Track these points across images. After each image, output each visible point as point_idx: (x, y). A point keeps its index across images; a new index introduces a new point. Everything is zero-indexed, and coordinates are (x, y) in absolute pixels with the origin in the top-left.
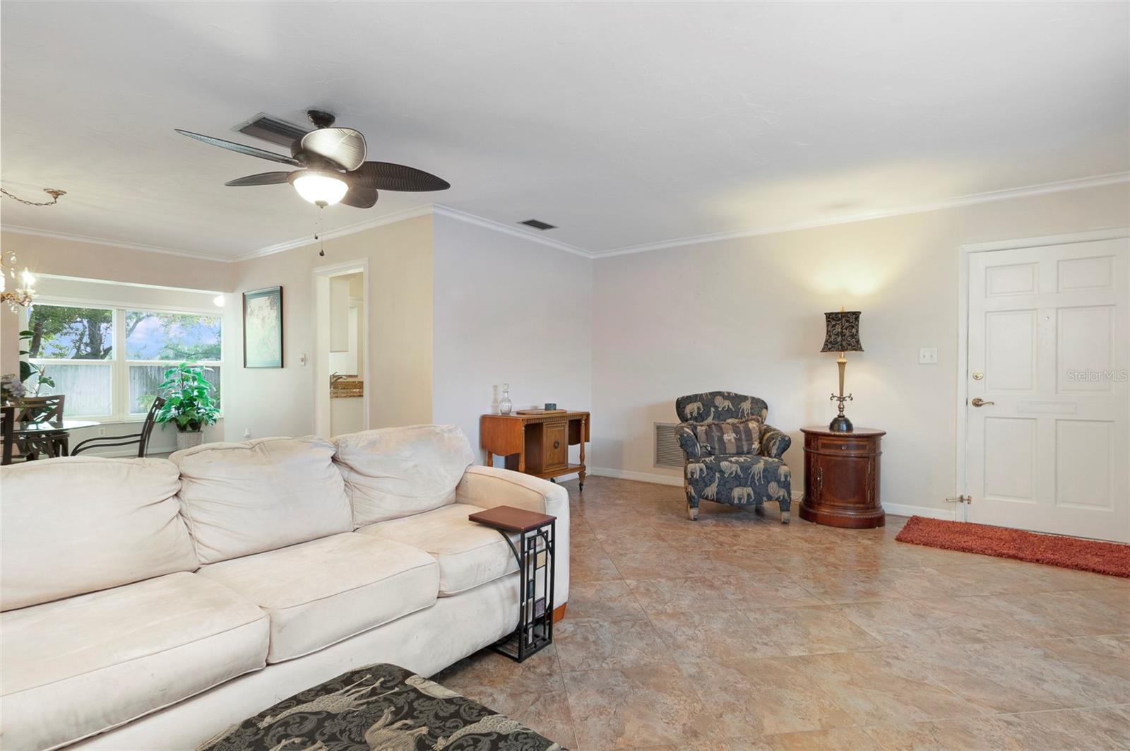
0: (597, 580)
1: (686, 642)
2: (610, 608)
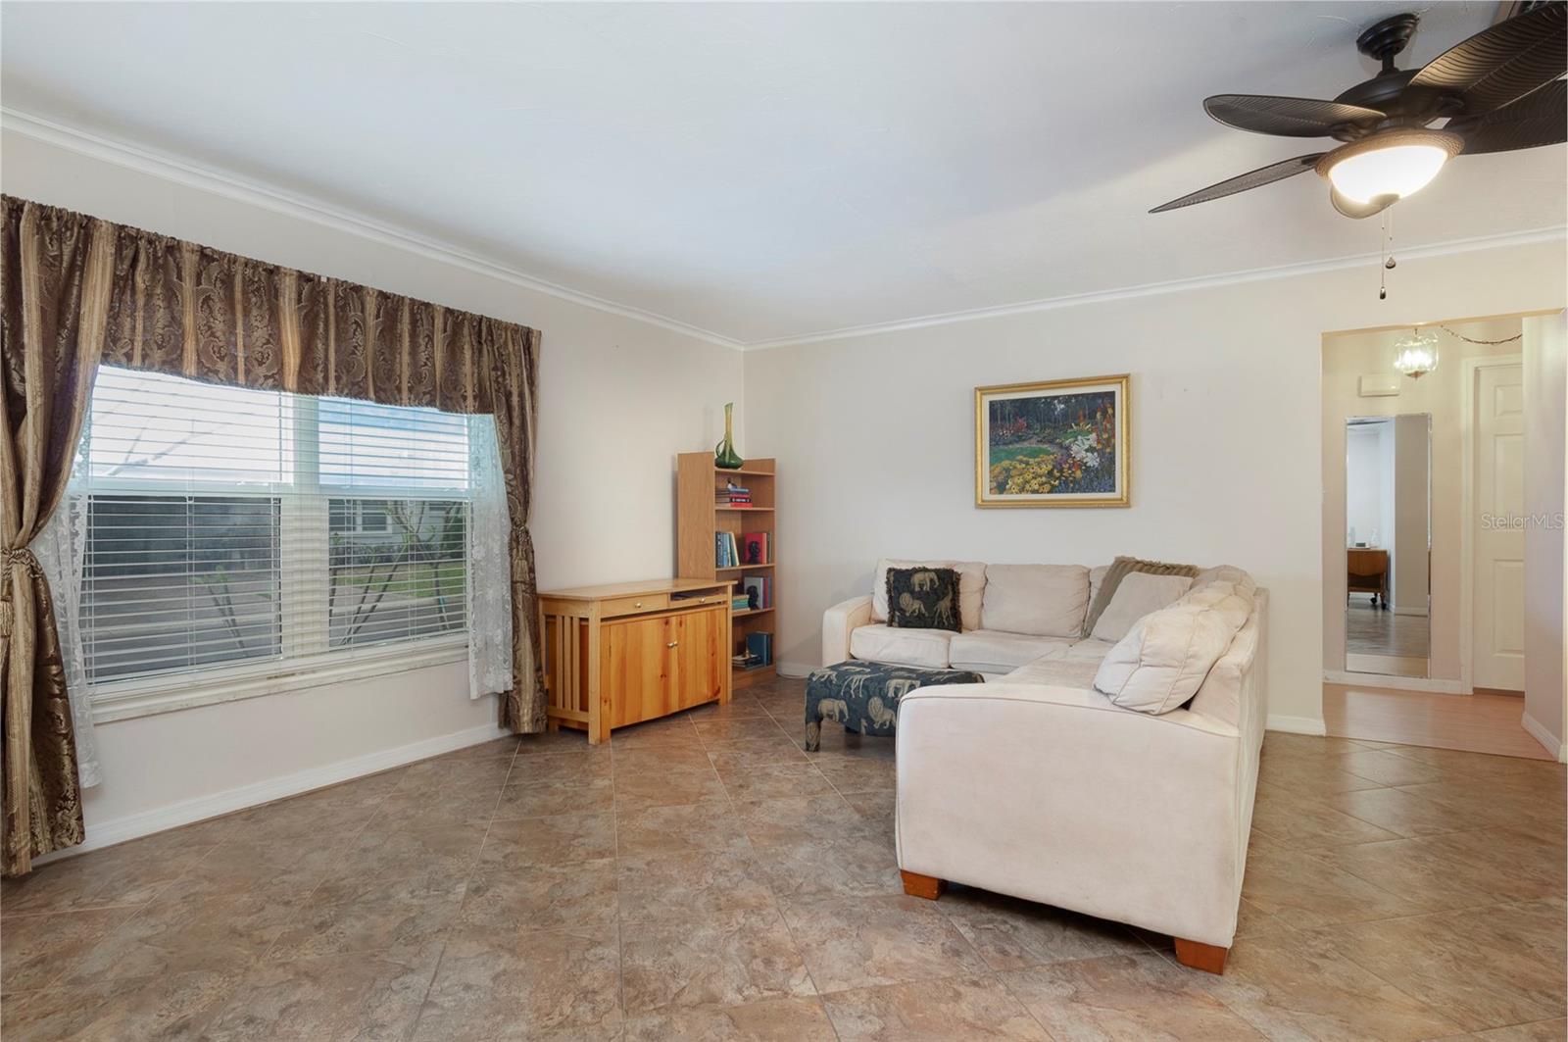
0: (878, 992)
1: (732, 868)
2: (838, 914)
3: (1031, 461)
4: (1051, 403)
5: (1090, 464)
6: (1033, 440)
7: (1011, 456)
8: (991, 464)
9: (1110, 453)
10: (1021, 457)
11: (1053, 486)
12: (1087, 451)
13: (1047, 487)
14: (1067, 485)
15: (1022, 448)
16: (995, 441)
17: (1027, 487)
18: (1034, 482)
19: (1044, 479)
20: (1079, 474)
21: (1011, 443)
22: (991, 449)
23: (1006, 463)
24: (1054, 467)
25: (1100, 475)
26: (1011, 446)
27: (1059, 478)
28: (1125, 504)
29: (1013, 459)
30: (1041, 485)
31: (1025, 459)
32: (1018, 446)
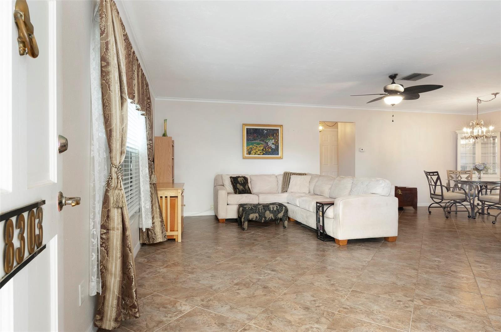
3: (258, 146)
4: (263, 131)
5: (273, 147)
6: (259, 140)
7: (252, 144)
8: (247, 147)
9: (277, 145)
10: (255, 145)
11: (263, 153)
12: (272, 144)
13: (262, 153)
14: (267, 153)
15: (255, 142)
16: (248, 140)
17: (257, 153)
18: (258, 152)
19: (261, 151)
20: (270, 150)
21: (252, 141)
22: (247, 142)
23: (251, 146)
24: (264, 148)
25: (275, 150)
26: (252, 142)
27: (265, 151)
28: (281, 158)
29: (253, 145)
30: (260, 153)
31: (256, 145)
32: (254, 142)
